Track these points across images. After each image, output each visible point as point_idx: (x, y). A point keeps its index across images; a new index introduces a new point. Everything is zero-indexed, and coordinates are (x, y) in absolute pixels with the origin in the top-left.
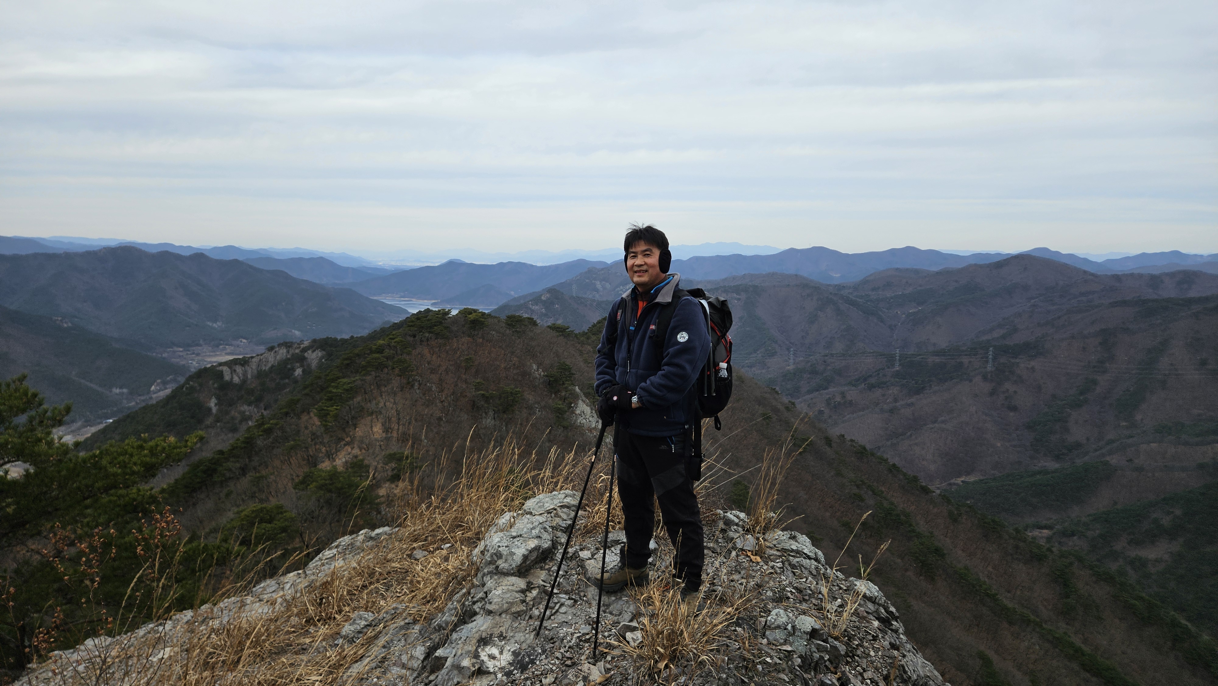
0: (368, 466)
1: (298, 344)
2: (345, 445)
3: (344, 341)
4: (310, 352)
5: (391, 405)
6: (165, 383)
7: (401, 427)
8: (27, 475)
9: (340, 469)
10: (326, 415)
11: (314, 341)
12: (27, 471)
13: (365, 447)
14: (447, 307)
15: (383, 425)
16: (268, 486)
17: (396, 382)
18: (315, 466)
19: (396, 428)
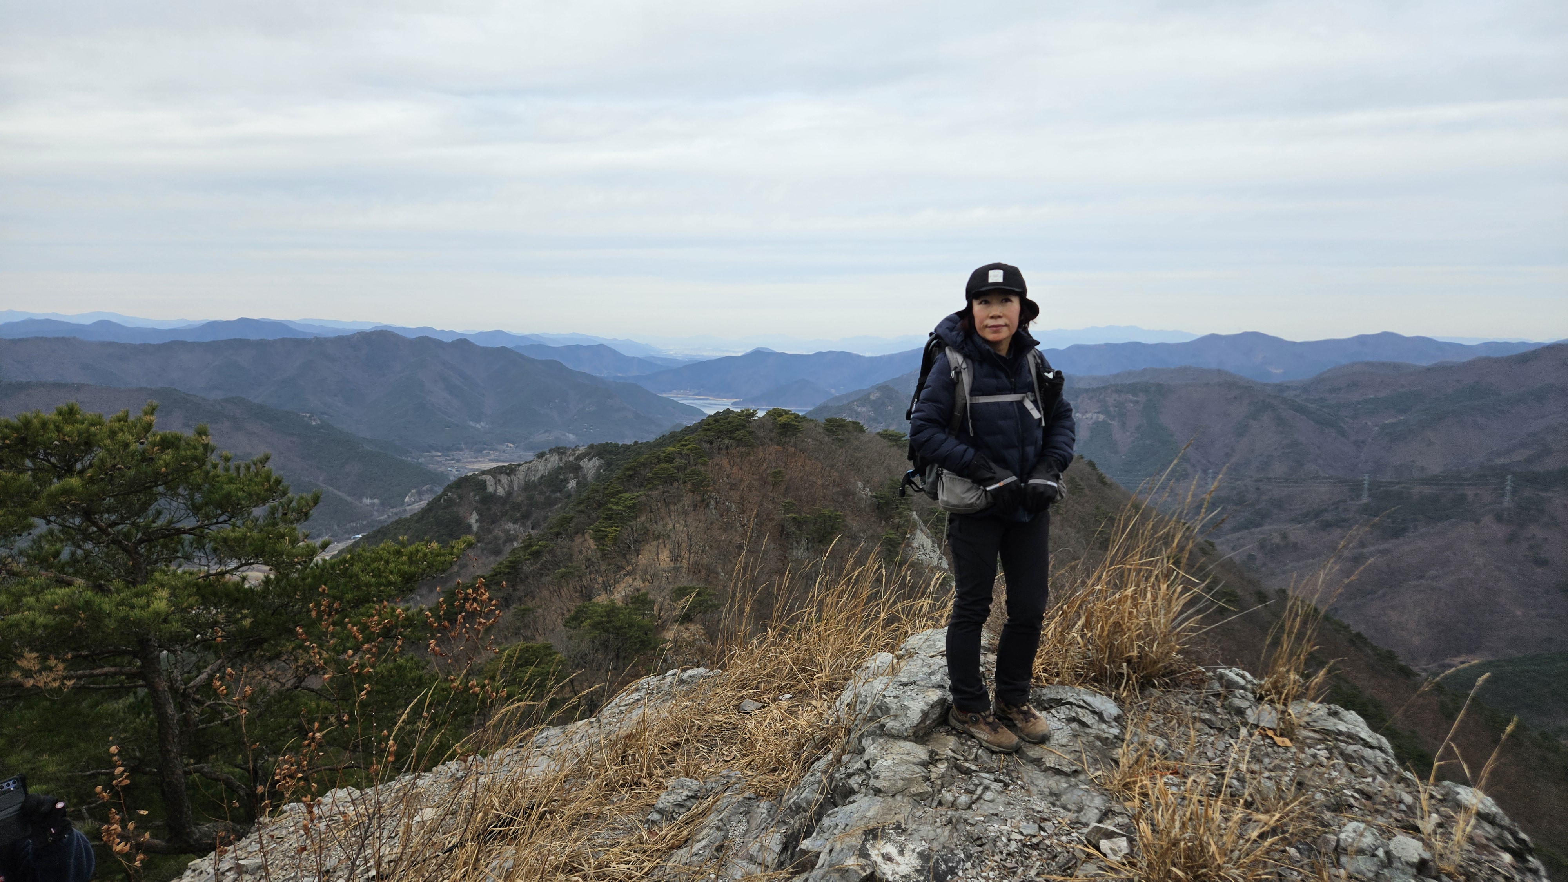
0: (653, 602)
1: (573, 450)
2: (625, 575)
3: (627, 448)
4: (586, 460)
5: (681, 528)
6: (420, 493)
7: (692, 555)
8: (267, 581)
9: (619, 604)
10: (603, 538)
11: (591, 447)
12: (267, 577)
13: (649, 578)
14: (752, 407)
15: (671, 552)
16: (535, 622)
17: (687, 500)
18: (590, 600)
19: (687, 556)
